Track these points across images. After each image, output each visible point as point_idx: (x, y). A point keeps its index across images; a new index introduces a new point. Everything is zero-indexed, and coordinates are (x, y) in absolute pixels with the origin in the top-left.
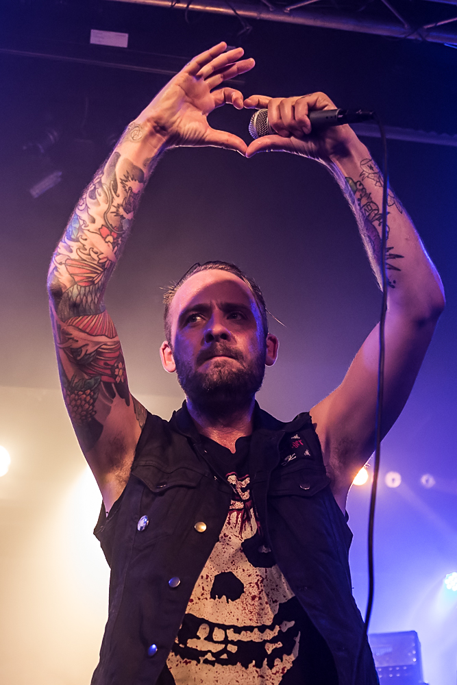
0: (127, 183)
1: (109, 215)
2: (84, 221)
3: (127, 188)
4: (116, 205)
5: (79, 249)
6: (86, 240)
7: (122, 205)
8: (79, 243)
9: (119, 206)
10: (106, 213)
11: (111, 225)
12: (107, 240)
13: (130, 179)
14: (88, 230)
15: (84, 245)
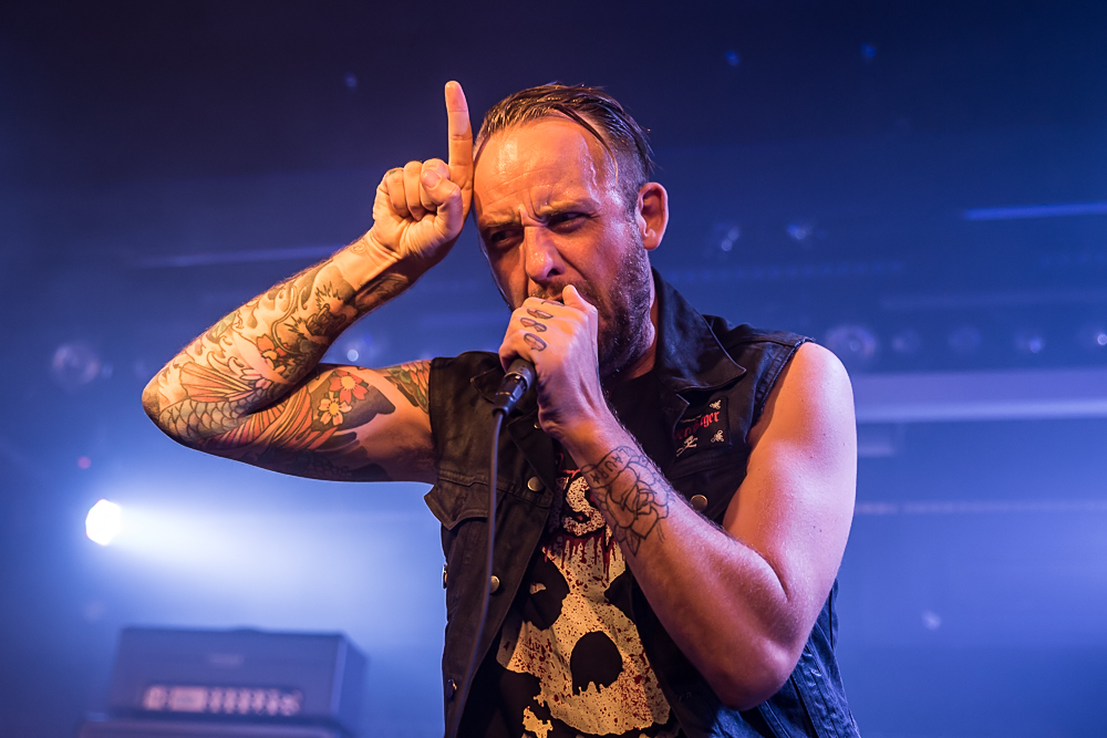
0: (324, 297)
1: (281, 326)
2: (241, 319)
3: (322, 303)
4: (297, 318)
5: (213, 352)
6: (230, 344)
7: (306, 322)
8: (217, 346)
9: (300, 320)
10: (276, 322)
11: (279, 339)
12: (265, 355)
13: (331, 293)
14: (240, 334)
15: (223, 350)
